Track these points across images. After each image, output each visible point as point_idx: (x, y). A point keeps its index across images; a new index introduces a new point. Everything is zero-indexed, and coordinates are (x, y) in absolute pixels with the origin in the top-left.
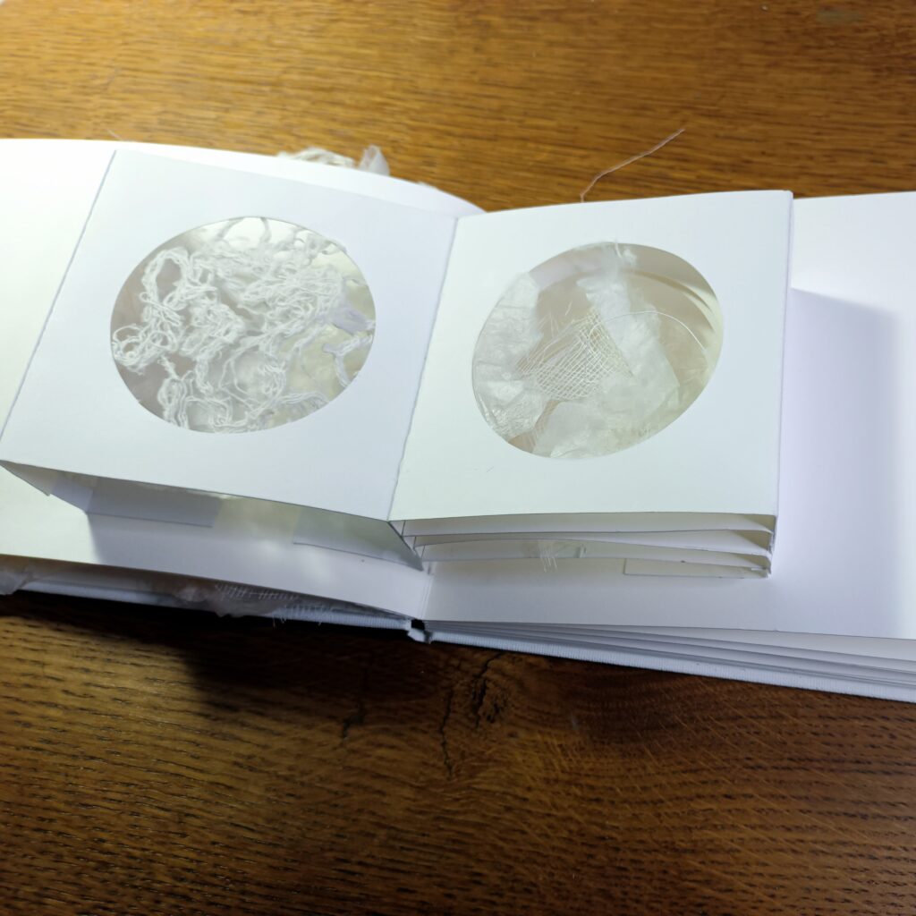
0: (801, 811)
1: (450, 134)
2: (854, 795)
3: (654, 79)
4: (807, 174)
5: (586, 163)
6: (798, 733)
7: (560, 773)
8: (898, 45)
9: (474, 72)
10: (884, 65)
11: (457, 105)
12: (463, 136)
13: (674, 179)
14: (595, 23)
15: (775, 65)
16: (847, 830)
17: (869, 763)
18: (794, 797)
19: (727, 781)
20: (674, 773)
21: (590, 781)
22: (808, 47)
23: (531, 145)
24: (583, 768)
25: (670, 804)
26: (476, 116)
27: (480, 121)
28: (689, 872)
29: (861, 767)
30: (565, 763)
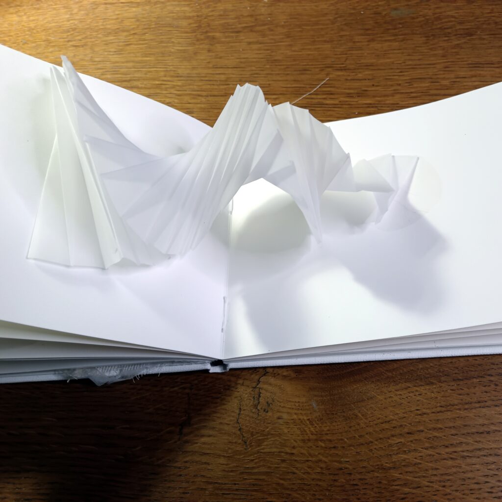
0: (452, 435)
1: (199, 95)
2: (481, 421)
3: (309, 55)
4: (398, 93)
6: (443, 391)
7: (311, 435)
8: (435, 23)
9: (209, 63)
10: (430, 34)
11: (202, 80)
12: (207, 96)
13: (327, 104)
14: (272, 30)
15: (373, 40)
16: (480, 441)
17: (486, 402)
18: (447, 428)
19: (408, 425)
20: (376, 424)
21: (328, 437)
22: (389, 29)
24: (323, 431)
25: (376, 442)
26: (213, 85)
27: (216, 87)
28: (394, 481)
29: (482, 404)
30: (312, 429)
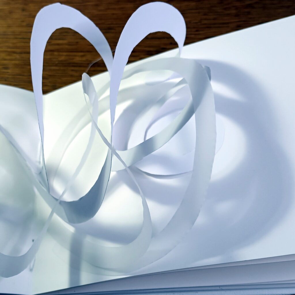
5: (84, 59)
9: (23, 21)
11: (16, 38)
23: (56, 53)
